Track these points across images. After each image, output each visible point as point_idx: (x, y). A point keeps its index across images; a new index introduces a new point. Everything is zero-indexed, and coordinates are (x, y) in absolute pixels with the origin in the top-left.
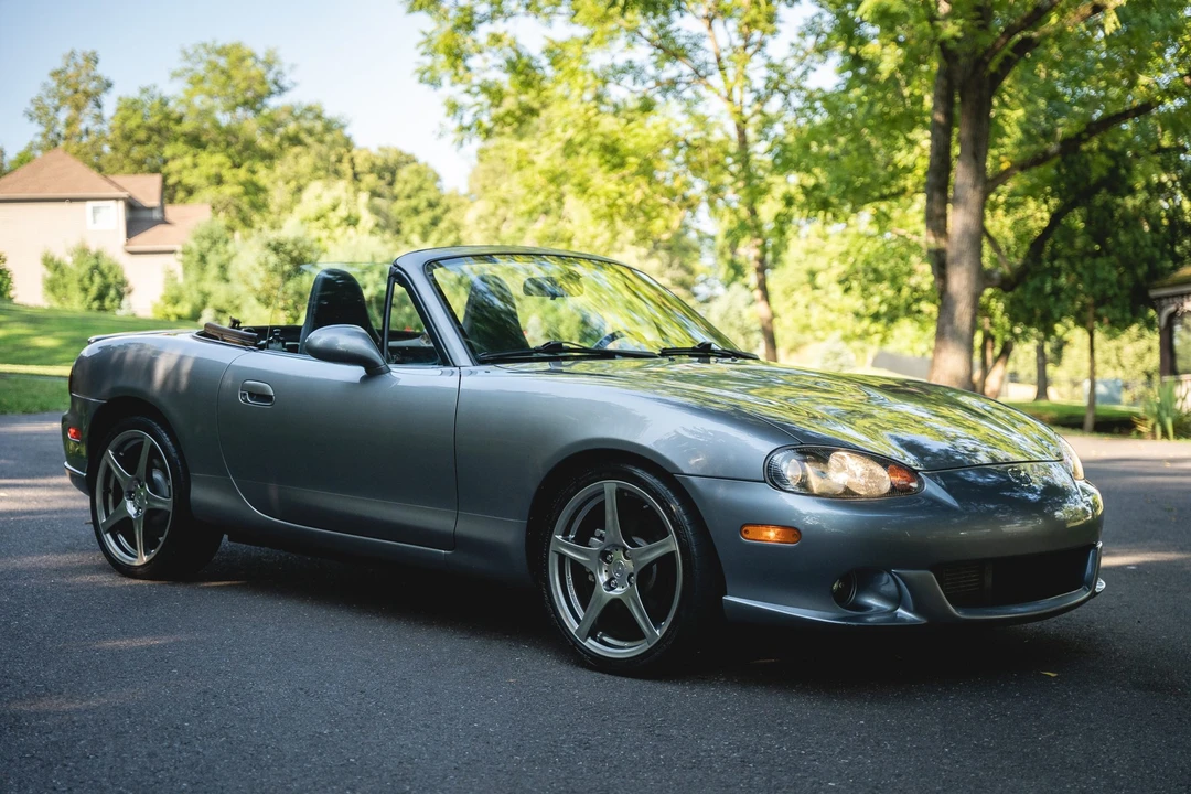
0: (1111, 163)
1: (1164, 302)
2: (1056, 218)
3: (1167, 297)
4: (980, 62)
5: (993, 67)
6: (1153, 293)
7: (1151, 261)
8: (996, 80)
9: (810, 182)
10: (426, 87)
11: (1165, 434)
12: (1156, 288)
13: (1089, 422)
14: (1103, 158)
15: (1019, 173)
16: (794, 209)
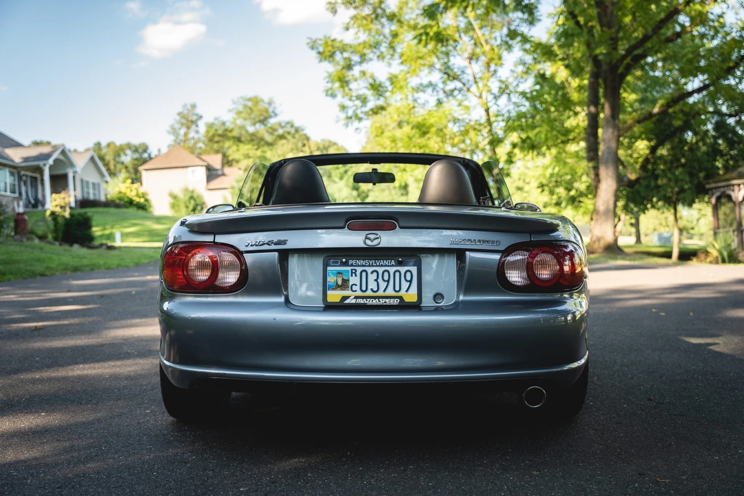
0: (685, 118)
1: (714, 190)
2: (653, 150)
3: (716, 188)
4: (613, 68)
5: (621, 70)
6: (708, 186)
7: (706, 170)
8: (623, 76)
9: (524, 136)
10: (329, 98)
11: (724, 261)
12: (709, 183)
13: (675, 254)
14: (681, 115)
15: (637, 125)
16: (517, 151)
